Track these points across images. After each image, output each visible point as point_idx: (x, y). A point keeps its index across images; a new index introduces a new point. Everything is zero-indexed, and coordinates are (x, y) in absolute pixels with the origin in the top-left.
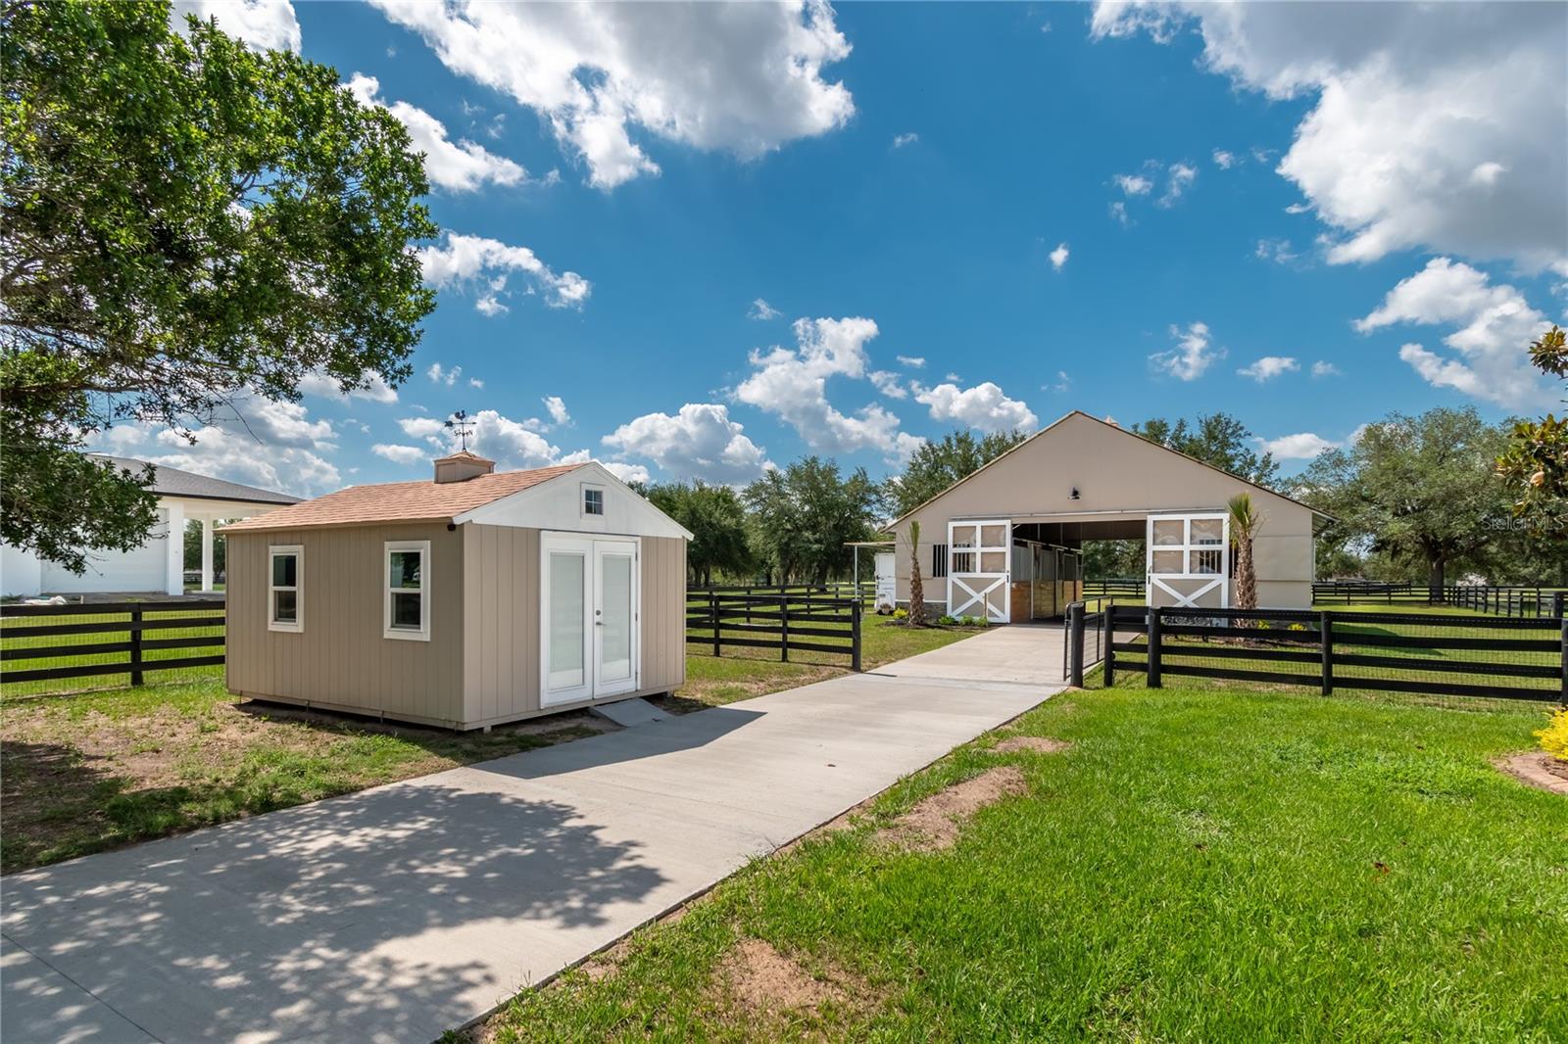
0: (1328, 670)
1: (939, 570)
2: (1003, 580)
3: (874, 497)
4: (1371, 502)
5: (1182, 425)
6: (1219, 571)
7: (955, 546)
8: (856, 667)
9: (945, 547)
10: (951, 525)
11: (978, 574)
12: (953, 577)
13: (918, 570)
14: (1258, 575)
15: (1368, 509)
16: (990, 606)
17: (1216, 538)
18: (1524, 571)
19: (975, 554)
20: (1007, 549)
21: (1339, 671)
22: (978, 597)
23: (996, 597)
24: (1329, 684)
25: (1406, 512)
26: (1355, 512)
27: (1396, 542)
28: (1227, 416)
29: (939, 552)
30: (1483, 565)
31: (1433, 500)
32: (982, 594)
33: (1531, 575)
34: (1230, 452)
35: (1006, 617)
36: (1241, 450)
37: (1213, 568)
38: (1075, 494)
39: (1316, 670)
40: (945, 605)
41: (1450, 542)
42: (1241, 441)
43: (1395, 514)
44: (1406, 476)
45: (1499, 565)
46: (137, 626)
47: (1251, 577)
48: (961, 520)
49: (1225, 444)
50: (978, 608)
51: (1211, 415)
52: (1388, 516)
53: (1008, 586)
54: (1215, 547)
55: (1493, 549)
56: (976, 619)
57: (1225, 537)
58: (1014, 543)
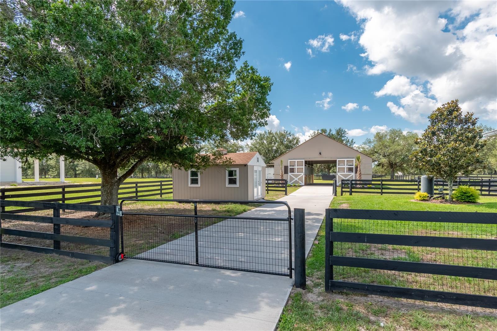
0: (382, 191)
1: (286, 172)
2: (303, 175)
3: (241, 149)
4: (377, 153)
5: (330, 130)
6: (353, 172)
7: (290, 166)
8: (286, 194)
9: (287, 166)
10: (289, 161)
11: (296, 173)
12: (290, 174)
13: (282, 172)
14: (362, 173)
15: (376, 155)
16: (300, 182)
17: (352, 165)
18: (412, 171)
19: (295, 168)
20: (304, 167)
21: (384, 191)
22: (296, 179)
23: (301, 179)
24: (382, 193)
25: (385, 156)
26: (374, 156)
27: (383, 164)
28: (342, 128)
29: (286, 168)
30: (402, 169)
31: (392, 153)
32: (298, 178)
33: (413, 172)
34: (343, 138)
35: (303, 184)
36: (345, 138)
37: (351, 171)
38: (320, 153)
39: (380, 191)
40: (288, 181)
41: (396, 164)
42: (346, 135)
43: (383, 156)
44: (385, 147)
45: (406, 170)
46: (136, 187)
47: (360, 173)
48: (292, 159)
49: (341, 136)
50: (296, 182)
51: (338, 128)
52: (381, 157)
53: (304, 176)
54: (352, 167)
55: (405, 165)
56: (297, 185)
57: (354, 164)
58: (305, 165)
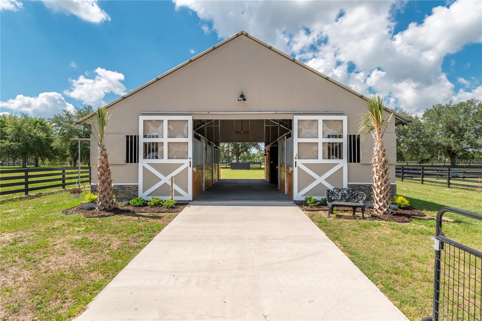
1: (131, 157)
2: (186, 165)
6: (341, 157)
7: (145, 136)
9: (136, 138)
10: (142, 118)
11: (165, 160)
12: (143, 163)
13: (106, 156)
16: (175, 187)
17: (338, 134)
19: (162, 143)
20: (190, 140)
22: (166, 180)
23: (180, 180)
29: (132, 142)
32: (169, 177)
35: (188, 195)
37: (336, 156)
38: (242, 96)
40: (137, 187)
48: (150, 114)
50: (165, 190)
53: (190, 170)
54: (338, 140)
57: (345, 134)
58: (195, 136)
